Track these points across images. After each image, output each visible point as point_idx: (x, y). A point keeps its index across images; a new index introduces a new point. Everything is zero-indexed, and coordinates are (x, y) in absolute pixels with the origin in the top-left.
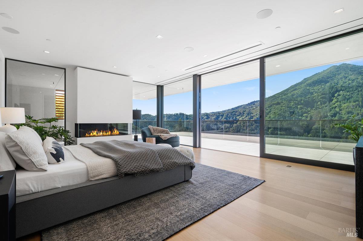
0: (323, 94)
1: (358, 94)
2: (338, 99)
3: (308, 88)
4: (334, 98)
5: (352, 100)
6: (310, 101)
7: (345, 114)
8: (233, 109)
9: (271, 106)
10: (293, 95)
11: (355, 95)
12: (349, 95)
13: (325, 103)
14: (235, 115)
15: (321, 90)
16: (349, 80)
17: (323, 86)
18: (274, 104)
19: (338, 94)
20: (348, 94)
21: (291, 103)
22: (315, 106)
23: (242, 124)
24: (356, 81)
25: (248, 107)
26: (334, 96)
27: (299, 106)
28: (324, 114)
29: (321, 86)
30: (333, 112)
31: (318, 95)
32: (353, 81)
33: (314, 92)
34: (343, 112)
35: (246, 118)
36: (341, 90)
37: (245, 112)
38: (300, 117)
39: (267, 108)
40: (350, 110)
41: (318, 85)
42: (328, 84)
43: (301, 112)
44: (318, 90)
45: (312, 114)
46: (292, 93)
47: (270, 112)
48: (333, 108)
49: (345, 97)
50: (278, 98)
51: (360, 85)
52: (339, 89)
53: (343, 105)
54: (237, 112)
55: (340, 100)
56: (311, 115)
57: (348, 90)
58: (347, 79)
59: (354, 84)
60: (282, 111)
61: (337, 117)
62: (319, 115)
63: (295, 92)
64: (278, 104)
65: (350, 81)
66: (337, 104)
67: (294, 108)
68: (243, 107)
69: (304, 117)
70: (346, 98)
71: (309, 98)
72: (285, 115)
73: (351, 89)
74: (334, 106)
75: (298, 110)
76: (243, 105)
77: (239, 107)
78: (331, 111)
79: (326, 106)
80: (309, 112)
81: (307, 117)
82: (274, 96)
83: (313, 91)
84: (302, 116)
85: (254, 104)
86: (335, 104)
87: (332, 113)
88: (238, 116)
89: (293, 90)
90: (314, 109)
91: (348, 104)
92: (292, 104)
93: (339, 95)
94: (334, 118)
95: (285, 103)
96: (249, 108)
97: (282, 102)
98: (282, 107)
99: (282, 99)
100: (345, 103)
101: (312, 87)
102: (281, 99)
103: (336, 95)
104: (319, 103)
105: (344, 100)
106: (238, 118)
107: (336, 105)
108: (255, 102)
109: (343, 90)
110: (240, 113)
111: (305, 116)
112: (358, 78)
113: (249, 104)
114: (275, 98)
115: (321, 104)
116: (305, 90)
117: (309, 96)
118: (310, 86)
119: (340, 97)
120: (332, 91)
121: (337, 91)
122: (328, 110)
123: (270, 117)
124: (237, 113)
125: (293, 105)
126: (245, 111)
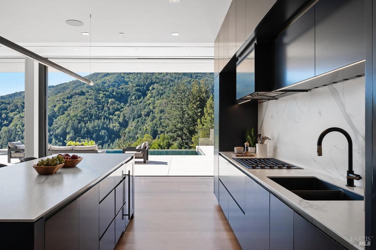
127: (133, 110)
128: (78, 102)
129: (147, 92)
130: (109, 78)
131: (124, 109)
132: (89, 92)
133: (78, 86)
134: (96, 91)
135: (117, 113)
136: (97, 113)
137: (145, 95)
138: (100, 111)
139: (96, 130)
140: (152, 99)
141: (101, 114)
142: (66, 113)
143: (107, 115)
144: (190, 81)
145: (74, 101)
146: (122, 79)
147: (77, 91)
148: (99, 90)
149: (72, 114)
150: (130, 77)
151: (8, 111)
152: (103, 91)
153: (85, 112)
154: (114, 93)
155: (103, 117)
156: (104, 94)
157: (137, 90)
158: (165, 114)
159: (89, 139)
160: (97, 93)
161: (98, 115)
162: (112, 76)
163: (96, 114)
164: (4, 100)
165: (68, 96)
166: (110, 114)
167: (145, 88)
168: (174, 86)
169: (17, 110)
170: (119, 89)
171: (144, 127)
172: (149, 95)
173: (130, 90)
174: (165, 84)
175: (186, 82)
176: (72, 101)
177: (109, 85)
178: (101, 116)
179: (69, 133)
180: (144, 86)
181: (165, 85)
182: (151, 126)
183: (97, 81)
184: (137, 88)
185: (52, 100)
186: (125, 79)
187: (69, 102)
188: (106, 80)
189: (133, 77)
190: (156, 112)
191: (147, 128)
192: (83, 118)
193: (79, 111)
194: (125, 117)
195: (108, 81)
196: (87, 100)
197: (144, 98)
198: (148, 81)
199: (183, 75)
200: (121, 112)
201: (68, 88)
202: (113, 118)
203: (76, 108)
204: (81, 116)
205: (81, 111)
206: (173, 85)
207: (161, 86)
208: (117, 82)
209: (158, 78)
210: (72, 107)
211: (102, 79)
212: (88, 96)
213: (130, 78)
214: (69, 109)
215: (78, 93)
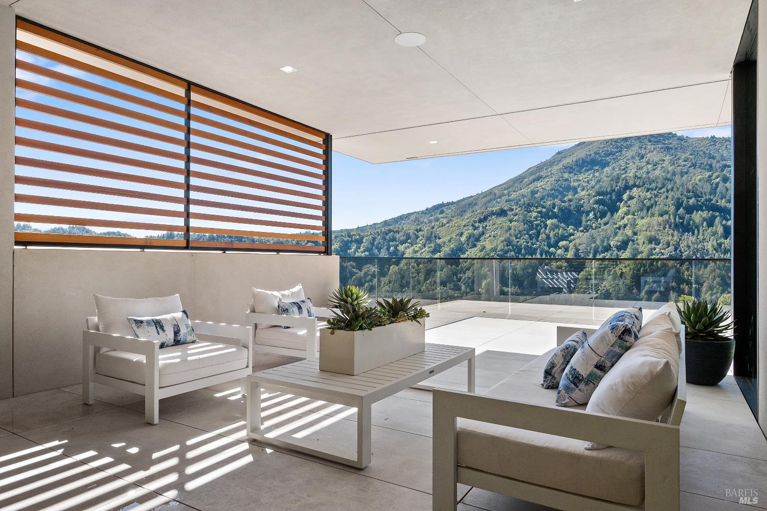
0: (598, 194)
1: (667, 197)
2: (629, 206)
3: (566, 176)
4: (622, 205)
5: (656, 210)
6: (572, 208)
7: (644, 243)
8: (386, 223)
9: (485, 219)
10: (533, 193)
11: (661, 200)
12: (650, 199)
13: (603, 215)
14: (394, 239)
15: (593, 183)
16: (648, 163)
17: (597, 174)
18: (493, 214)
19: (629, 195)
20: (649, 195)
21: (530, 211)
22: (584, 223)
23: (414, 267)
24: (660, 166)
25: (426, 220)
26: (621, 200)
27: (549, 222)
28: (603, 241)
29: (594, 173)
30: (620, 237)
31: (589, 195)
32: (654, 165)
33: (579, 186)
34: (641, 238)
35: (424, 250)
36: (634, 185)
37: (420, 233)
38: (552, 249)
39: (477, 225)
40: (653, 233)
41: (587, 171)
42: (607, 170)
43: (555, 235)
44: (588, 182)
45: (578, 241)
46: (532, 187)
47: (483, 233)
48: (620, 229)
49: (643, 202)
50: (500, 197)
51: (669, 176)
52: (631, 183)
53: (640, 222)
54: (398, 232)
55: (632, 209)
56: (575, 245)
57: (648, 186)
58: (644, 160)
59: (657, 172)
60: (512, 231)
61: (628, 250)
62: (593, 245)
63: (539, 184)
64: (502, 213)
65: (650, 166)
66: (628, 220)
67: (537, 225)
68: (413, 218)
69: (560, 248)
70: (644, 205)
71: (570, 200)
72: (518, 242)
73: (654, 185)
74: (621, 223)
75: (547, 231)
76: (413, 213)
77: (401, 218)
78: (616, 234)
79: (605, 224)
80: (572, 237)
81: (567, 250)
82: (490, 192)
83: (576, 184)
84: (556, 246)
85: (442, 212)
86: (623, 218)
87: (618, 241)
88: (402, 243)
89: (534, 180)
90: (581, 229)
91: (649, 218)
92: (535, 214)
93: (631, 198)
94: (623, 253)
95: (517, 211)
96: (430, 222)
97: (512, 210)
98: (511, 221)
99: (510, 201)
100: (643, 218)
101: (575, 174)
102: (506, 201)
103: (625, 197)
104: (591, 215)
105: (642, 210)
106: (401, 248)
107: (625, 221)
108: (442, 205)
109: (638, 187)
110: (408, 237)
111: (563, 246)
112: (664, 161)
113: (428, 211)
114: (492, 197)
115: (596, 218)
116: (559, 180)
117: (570, 197)
118: (570, 173)
119: (632, 203)
120: (617, 186)
121: (627, 187)
122: (609, 232)
123: (484, 248)
124: (398, 236)
125: (536, 218)
126: (421, 230)
127: (593, 239)
128: (496, 226)
129: (618, 204)
130: (542, 183)
131: (575, 236)
132: (513, 210)
133: (491, 200)
134: (525, 208)
135: (561, 244)
136: (529, 244)
137: (614, 209)
138: (534, 240)
139: (528, 272)
140: (630, 216)
141: (535, 246)
142: (479, 246)
143: (546, 248)
144: (710, 176)
145: (490, 226)
146: (566, 183)
147: (494, 209)
148: (529, 205)
149: (489, 246)
150: (581, 178)
151: (398, 243)
152: (537, 207)
153: (509, 242)
154: (556, 210)
155: (539, 251)
156: (538, 212)
157: (598, 202)
158: (661, 245)
159: (517, 287)
160: (526, 211)
161: (531, 248)
162: (548, 179)
163: (527, 246)
164: (391, 227)
165: (480, 218)
166: (550, 246)
167: (614, 198)
168: (675, 189)
169: (409, 241)
170: (565, 202)
171: (617, 269)
172: (623, 209)
173: (584, 202)
174: (656, 188)
175: (700, 181)
176: (486, 226)
177: (543, 196)
178: (536, 249)
179: (485, 277)
180: (611, 195)
181: (655, 190)
182: (632, 267)
183: (521, 189)
184: (597, 198)
185: (456, 225)
186: (572, 184)
187: (483, 228)
188: (537, 187)
189: (585, 178)
190: (641, 242)
191: (624, 270)
192: (507, 252)
193: (499, 242)
194: (578, 250)
195: (542, 188)
196: (511, 223)
197: (612, 215)
198: (619, 184)
199: (690, 167)
200: (570, 242)
201: (477, 203)
202: (555, 252)
203: (494, 237)
204: (501, 250)
205: (503, 241)
206: (673, 188)
207: (647, 192)
208: (557, 190)
209: (640, 178)
210: (487, 235)
211: (530, 186)
212: (512, 216)
213: (580, 180)
214: (482, 238)
215: (495, 212)
